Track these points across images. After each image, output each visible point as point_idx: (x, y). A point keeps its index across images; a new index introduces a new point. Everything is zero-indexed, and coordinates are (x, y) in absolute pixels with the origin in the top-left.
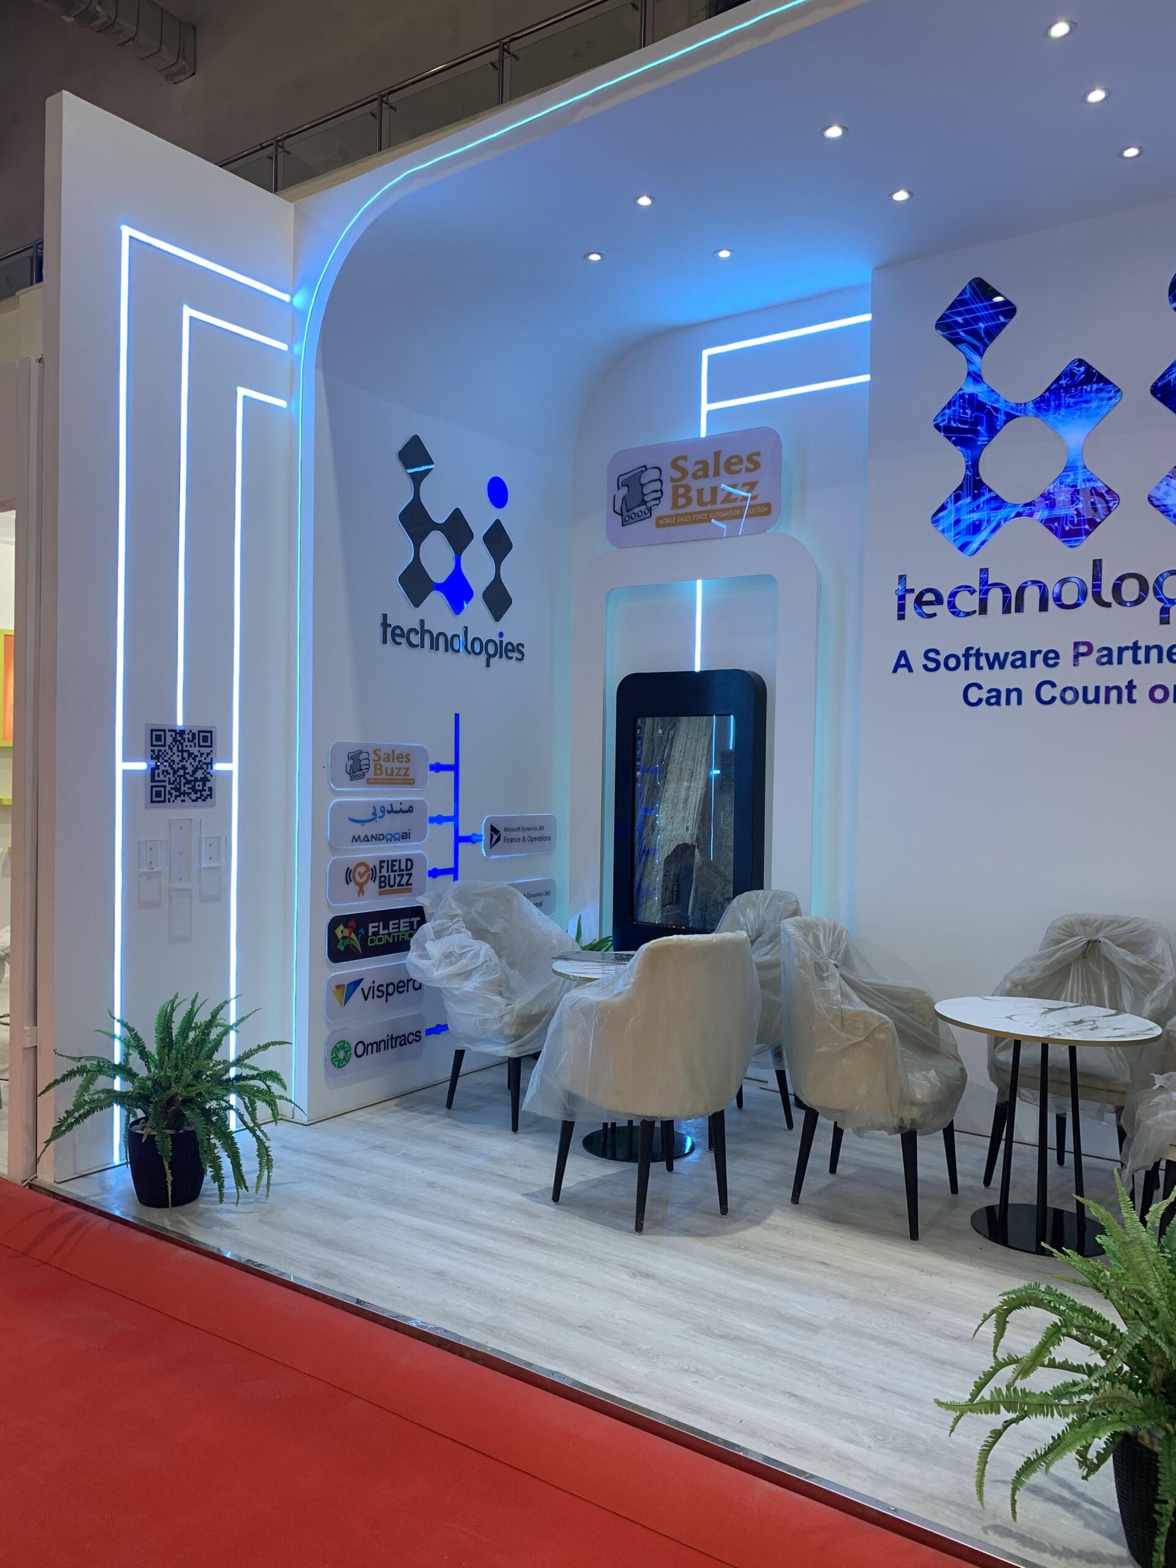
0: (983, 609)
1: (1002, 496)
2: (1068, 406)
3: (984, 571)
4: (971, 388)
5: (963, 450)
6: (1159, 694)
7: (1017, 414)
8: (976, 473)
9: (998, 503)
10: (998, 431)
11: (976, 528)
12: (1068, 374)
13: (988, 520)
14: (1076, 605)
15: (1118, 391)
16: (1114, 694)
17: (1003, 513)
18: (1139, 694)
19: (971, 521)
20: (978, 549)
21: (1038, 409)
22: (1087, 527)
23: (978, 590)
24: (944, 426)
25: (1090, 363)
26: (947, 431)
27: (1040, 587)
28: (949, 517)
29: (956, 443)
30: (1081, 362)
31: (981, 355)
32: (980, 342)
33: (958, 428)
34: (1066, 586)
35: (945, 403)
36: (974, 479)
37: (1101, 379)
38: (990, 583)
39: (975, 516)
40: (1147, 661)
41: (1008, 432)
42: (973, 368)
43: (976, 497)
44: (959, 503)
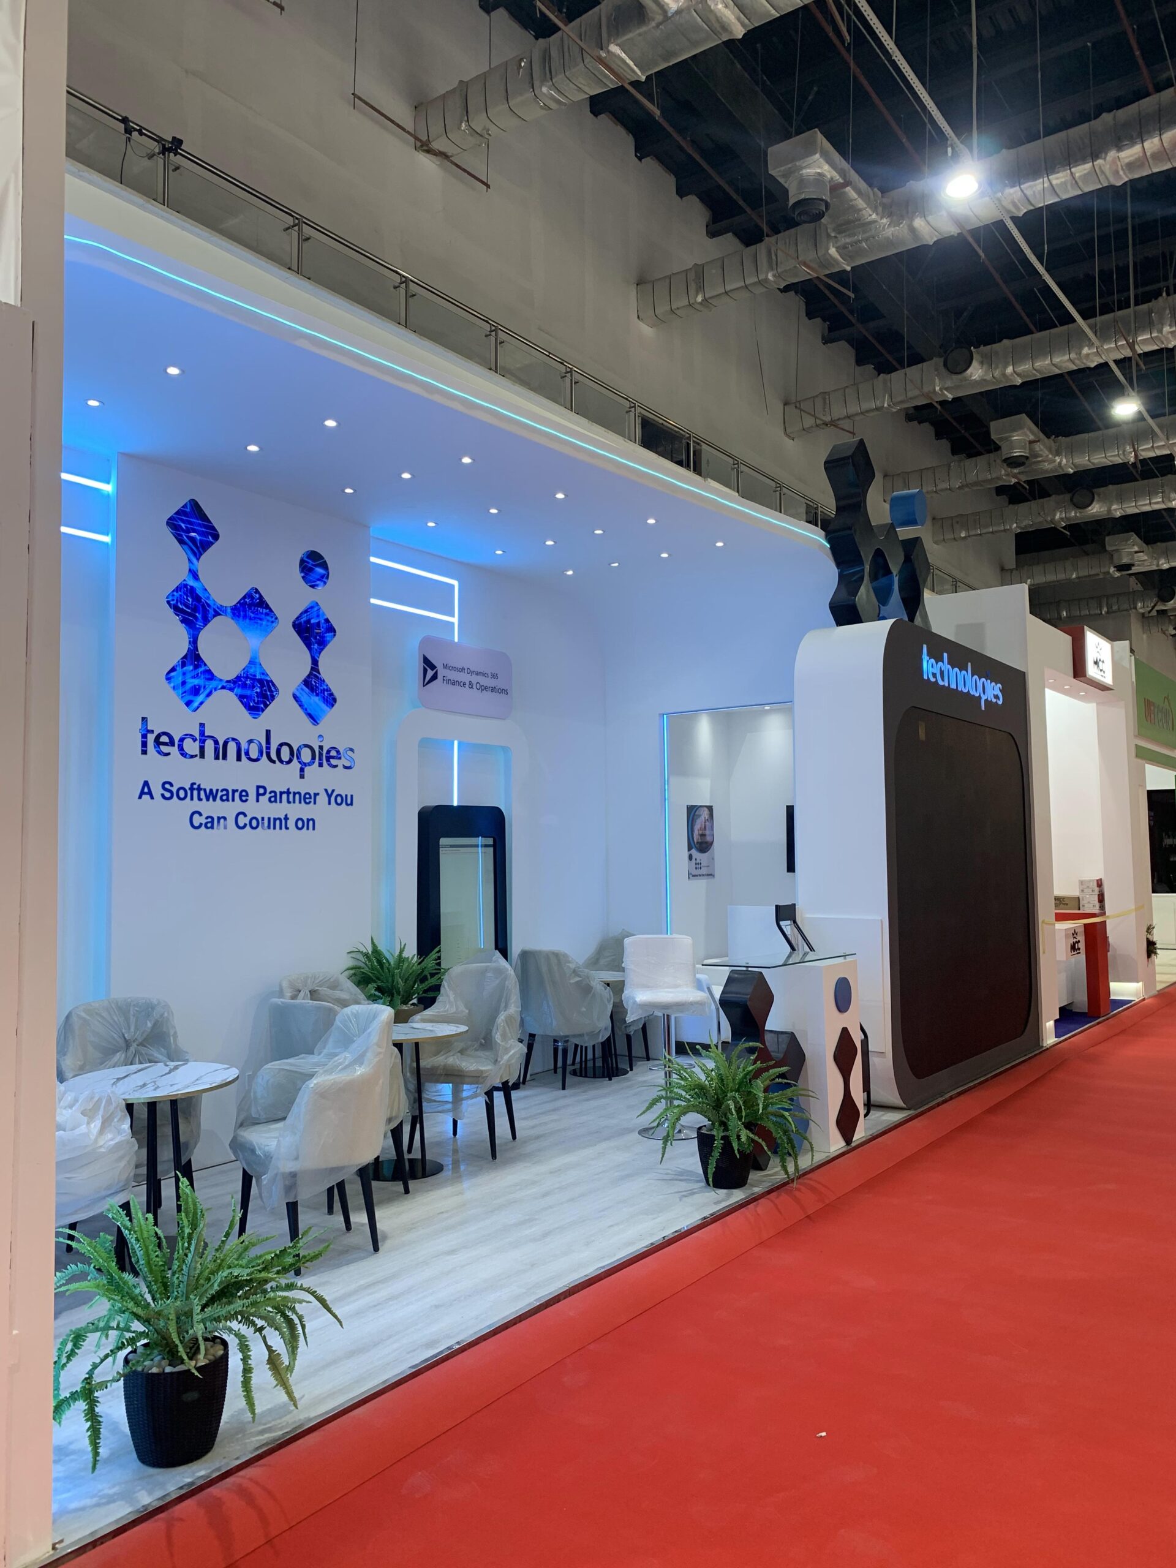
0: (202, 755)
1: (213, 670)
2: (250, 619)
3: (202, 725)
4: (191, 582)
5: (187, 628)
6: (300, 824)
7: (221, 613)
8: (196, 649)
9: (210, 675)
10: (209, 621)
11: (196, 691)
12: (248, 595)
13: (204, 687)
14: (257, 760)
15: (276, 618)
16: (278, 822)
17: (213, 684)
18: (291, 823)
19: (193, 684)
20: (198, 708)
21: (234, 614)
22: (262, 706)
23: (198, 739)
24: (174, 605)
25: (263, 594)
26: (176, 609)
27: (237, 743)
28: (178, 677)
29: (182, 621)
30: (257, 591)
31: (198, 559)
32: (198, 549)
33: (183, 609)
34: (252, 744)
35: (174, 587)
36: (195, 653)
37: (267, 607)
38: (206, 734)
39: (196, 682)
40: (294, 802)
41: (216, 623)
42: (193, 568)
43: (196, 667)
44: (185, 668)
